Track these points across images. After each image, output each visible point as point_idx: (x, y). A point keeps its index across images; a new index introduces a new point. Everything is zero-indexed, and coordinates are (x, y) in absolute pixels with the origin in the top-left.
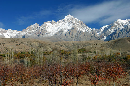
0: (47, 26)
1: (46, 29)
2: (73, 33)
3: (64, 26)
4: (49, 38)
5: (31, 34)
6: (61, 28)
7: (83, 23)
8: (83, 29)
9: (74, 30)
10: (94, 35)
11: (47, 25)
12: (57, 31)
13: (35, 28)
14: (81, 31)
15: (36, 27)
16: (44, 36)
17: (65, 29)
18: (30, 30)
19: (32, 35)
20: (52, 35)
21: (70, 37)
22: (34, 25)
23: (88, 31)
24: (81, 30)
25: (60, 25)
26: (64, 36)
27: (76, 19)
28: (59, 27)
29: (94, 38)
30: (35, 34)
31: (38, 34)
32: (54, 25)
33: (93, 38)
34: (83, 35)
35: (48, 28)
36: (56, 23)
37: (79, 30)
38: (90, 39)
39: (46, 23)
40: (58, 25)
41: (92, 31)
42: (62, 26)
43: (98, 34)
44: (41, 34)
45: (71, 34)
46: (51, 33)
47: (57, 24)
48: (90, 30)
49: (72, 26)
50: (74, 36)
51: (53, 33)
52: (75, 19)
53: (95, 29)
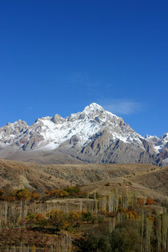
0: (43, 128)
1: (42, 134)
2: (101, 144)
3: (81, 127)
4: (47, 154)
5: (7, 143)
6: (74, 133)
7: (123, 122)
8: (123, 136)
9: (103, 138)
10: (148, 151)
11: (43, 125)
12: (66, 139)
13: (18, 131)
14: (118, 141)
15: (19, 128)
16: (35, 149)
17: (82, 134)
18: (5, 135)
19: (8, 146)
20: (53, 146)
21: (94, 154)
22: (16, 123)
23: (134, 140)
24: (118, 137)
25: (73, 125)
26: (80, 151)
27: (109, 113)
28: (69, 129)
29: (148, 156)
30: (17, 143)
31: (22, 145)
32: (59, 126)
33: (146, 156)
34: (124, 149)
35: (45, 131)
36: (63, 121)
37: (114, 138)
38: (137, 160)
39: (42, 121)
40: (69, 126)
41: (144, 142)
42: (77, 128)
43: (157, 148)
44: (30, 145)
45: (95, 146)
46: (53, 143)
47: (65, 124)
48: (140, 139)
49: (99, 129)
50: (101, 152)
51: (55, 143)
52: (107, 112)
53: (151, 137)
